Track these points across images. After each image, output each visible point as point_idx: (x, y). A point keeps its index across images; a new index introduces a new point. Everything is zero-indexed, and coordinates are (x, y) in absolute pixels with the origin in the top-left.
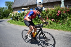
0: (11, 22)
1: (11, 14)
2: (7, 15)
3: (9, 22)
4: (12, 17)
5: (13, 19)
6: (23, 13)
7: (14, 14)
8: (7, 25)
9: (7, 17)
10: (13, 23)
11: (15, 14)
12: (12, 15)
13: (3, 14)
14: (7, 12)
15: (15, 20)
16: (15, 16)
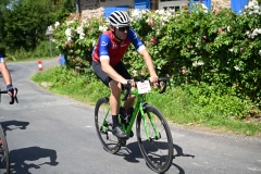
0: (59, 83)
1: (62, 28)
2: (32, 34)
3: (46, 79)
6: (143, 23)
7: (80, 30)
8: (35, 105)
9: (34, 47)
11: (86, 30)
13: (6, 24)
14: (35, 14)
15: (86, 67)
16: (88, 42)
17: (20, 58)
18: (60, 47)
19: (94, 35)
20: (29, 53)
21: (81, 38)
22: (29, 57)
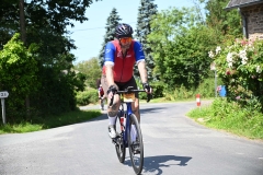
1: (223, 53)
4: (226, 80)
5: (230, 96)
7: (243, 54)
10: (229, 127)
11: (249, 55)
12: (229, 58)
13: (166, 58)
14: (200, 47)
15: (249, 98)
16: (251, 68)
17: (180, 98)
18: (221, 76)
19: (259, 60)
20: (190, 93)
21: (244, 63)
22: (190, 96)
